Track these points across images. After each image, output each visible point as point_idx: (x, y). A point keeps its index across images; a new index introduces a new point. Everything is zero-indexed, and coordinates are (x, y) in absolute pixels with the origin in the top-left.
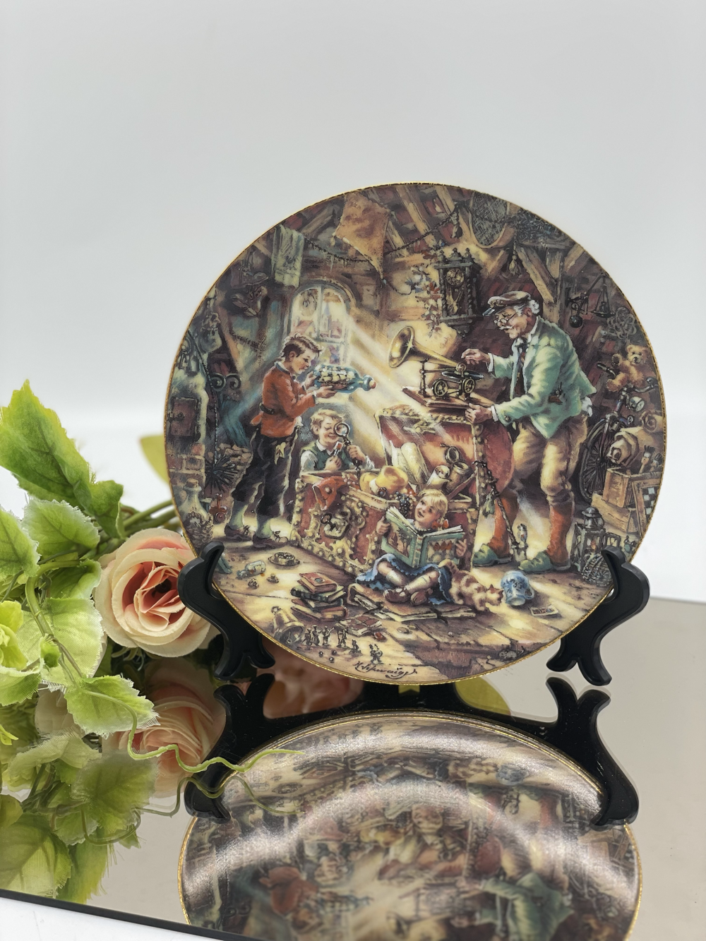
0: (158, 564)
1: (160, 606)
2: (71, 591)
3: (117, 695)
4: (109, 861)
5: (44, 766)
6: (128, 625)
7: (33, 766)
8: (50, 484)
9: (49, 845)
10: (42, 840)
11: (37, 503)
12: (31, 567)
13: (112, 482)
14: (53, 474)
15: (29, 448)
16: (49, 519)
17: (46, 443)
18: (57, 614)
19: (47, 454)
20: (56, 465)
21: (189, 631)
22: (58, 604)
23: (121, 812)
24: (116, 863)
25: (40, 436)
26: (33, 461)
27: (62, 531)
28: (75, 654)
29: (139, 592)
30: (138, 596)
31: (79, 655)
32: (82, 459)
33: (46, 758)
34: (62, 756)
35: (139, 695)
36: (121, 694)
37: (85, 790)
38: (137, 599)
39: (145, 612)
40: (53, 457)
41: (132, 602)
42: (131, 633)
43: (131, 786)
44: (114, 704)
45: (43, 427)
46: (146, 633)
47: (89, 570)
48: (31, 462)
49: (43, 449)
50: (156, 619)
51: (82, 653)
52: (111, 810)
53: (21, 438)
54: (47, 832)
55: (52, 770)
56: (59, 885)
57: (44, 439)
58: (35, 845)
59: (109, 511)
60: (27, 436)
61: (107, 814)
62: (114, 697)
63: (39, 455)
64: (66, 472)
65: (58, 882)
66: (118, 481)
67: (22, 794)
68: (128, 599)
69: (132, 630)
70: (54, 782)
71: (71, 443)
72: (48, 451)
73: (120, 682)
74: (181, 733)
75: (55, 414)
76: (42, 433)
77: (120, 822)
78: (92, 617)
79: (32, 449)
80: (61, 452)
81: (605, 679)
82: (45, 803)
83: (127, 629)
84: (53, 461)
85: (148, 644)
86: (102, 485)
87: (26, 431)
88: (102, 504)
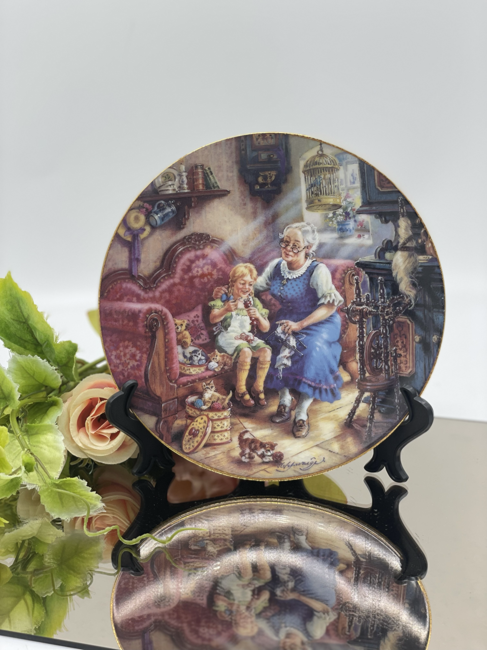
0: (102, 399)
1: (103, 428)
2: (41, 419)
3: (75, 491)
4: (69, 607)
5: (24, 541)
6: (81, 442)
7: (16, 542)
8: (26, 344)
9: (28, 598)
10: (24, 594)
11: (17, 357)
12: (14, 402)
13: (70, 342)
14: (28, 337)
15: (11, 319)
16: (26, 369)
17: (23, 315)
18: (32, 435)
19: (24, 323)
20: (30, 330)
21: (123, 446)
22: (33, 428)
23: (79, 574)
24: (74, 609)
25: (19, 311)
26: (14, 328)
27: (35, 377)
28: (45, 463)
29: (89, 418)
30: (89, 421)
31: (48, 463)
32: (48, 326)
33: (24, 536)
34: (37, 535)
35: (91, 491)
36: (78, 490)
37: (53, 559)
38: (88, 424)
39: (93, 433)
40: (28, 325)
41: (84, 426)
42: (83, 447)
43: (86, 556)
44: (73, 497)
45: (21, 304)
46: (94, 448)
47: (54, 404)
48: (12, 329)
49: (21, 320)
50: (101, 438)
51: (50, 462)
52: (72, 572)
53: (6, 312)
54: (27, 588)
55: (29, 544)
56: (36, 626)
57: (22, 312)
58: (18, 598)
59: (68, 362)
60: (10, 311)
61: (69, 576)
62: (74, 493)
63: (18, 324)
64: (37, 336)
65: (35, 624)
66: (74, 341)
67: (9, 561)
68: (81, 424)
69: (84, 445)
70: (31, 553)
71: (41, 315)
72: (24, 321)
73: (77, 482)
74: (119, 518)
75: (29, 295)
76: (20, 308)
77: (79, 581)
78: (57, 437)
79: (13, 320)
80: (34, 321)
81: (404, 478)
82: (24, 567)
83: (80, 445)
84: (28, 328)
85: (95, 455)
86: (63, 344)
87: (9, 307)
88: (63, 358)
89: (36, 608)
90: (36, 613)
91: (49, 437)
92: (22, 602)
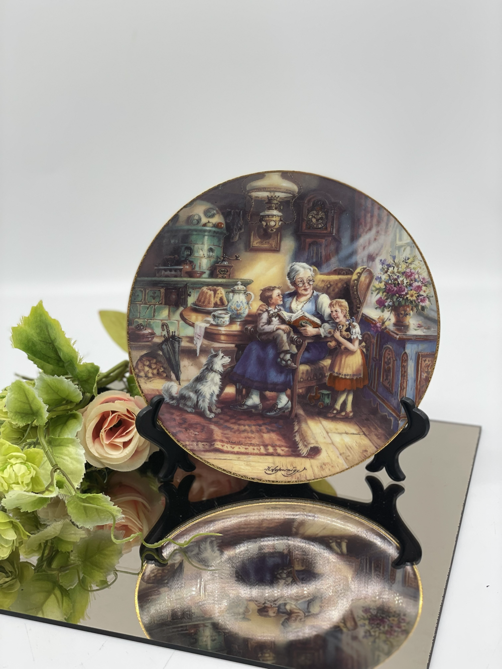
0: (113, 412)
1: (116, 437)
2: (61, 429)
5: (47, 541)
6: (97, 453)
7: (39, 542)
8: (49, 360)
11: (44, 376)
12: (42, 419)
13: (92, 364)
14: (52, 355)
15: (39, 340)
16: (51, 386)
17: (50, 338)
18: (56, 446)
19: (50, 343)
20: (55, 350)
21: (137, 452)
22: (56, 440)
23: (102, 569)
25: (47, 333)
28: (69, 474)
29: (103, 430)
30: (103, 433)
32: (74, 350)
33: (48, 537)
34: (59, 534)
35: (114, 506)
37: (78, 556)
38: (102, 435)
39: (108, 443)
40: (53, 345)
41: (99, 437)
42: (100, 457)
43: (107, 553)
44: (97, 509)
45: (49, 329)
46: (110, 456)
47: (74, 417)
49: (48, 341)
50: (114, 446)
51: (72, 473)
52: (95, 567)
53: (35, 335)
54: (56, 584)
55: (52, 543)
57: (49, 335)
58: (49, 593)
59: (88, 379)
60: (39, 334)
61: (93, 571)
62: (98, 505)
63: (45, 344)
64: (61, 355)
65: (65, 615)
68: (96, 434)
69: (100, 455)
71: (68, 341)
72: (50, 342)
73: (102, 497)
74: (130, 518)
75: (58, 322)
76: (48, 332)
78: (78, 450)
79: (41, 341)
80: (60, 343)
81: (402, 477)
83: (97, 455)
84: (53, 348)
85: (111, 463)
86: (85, 365)
87: (38, 331)
88: (84, 375)
89: (64, 601)
90: (65, 604)
91: (71, 449)
92: (53, 596)
